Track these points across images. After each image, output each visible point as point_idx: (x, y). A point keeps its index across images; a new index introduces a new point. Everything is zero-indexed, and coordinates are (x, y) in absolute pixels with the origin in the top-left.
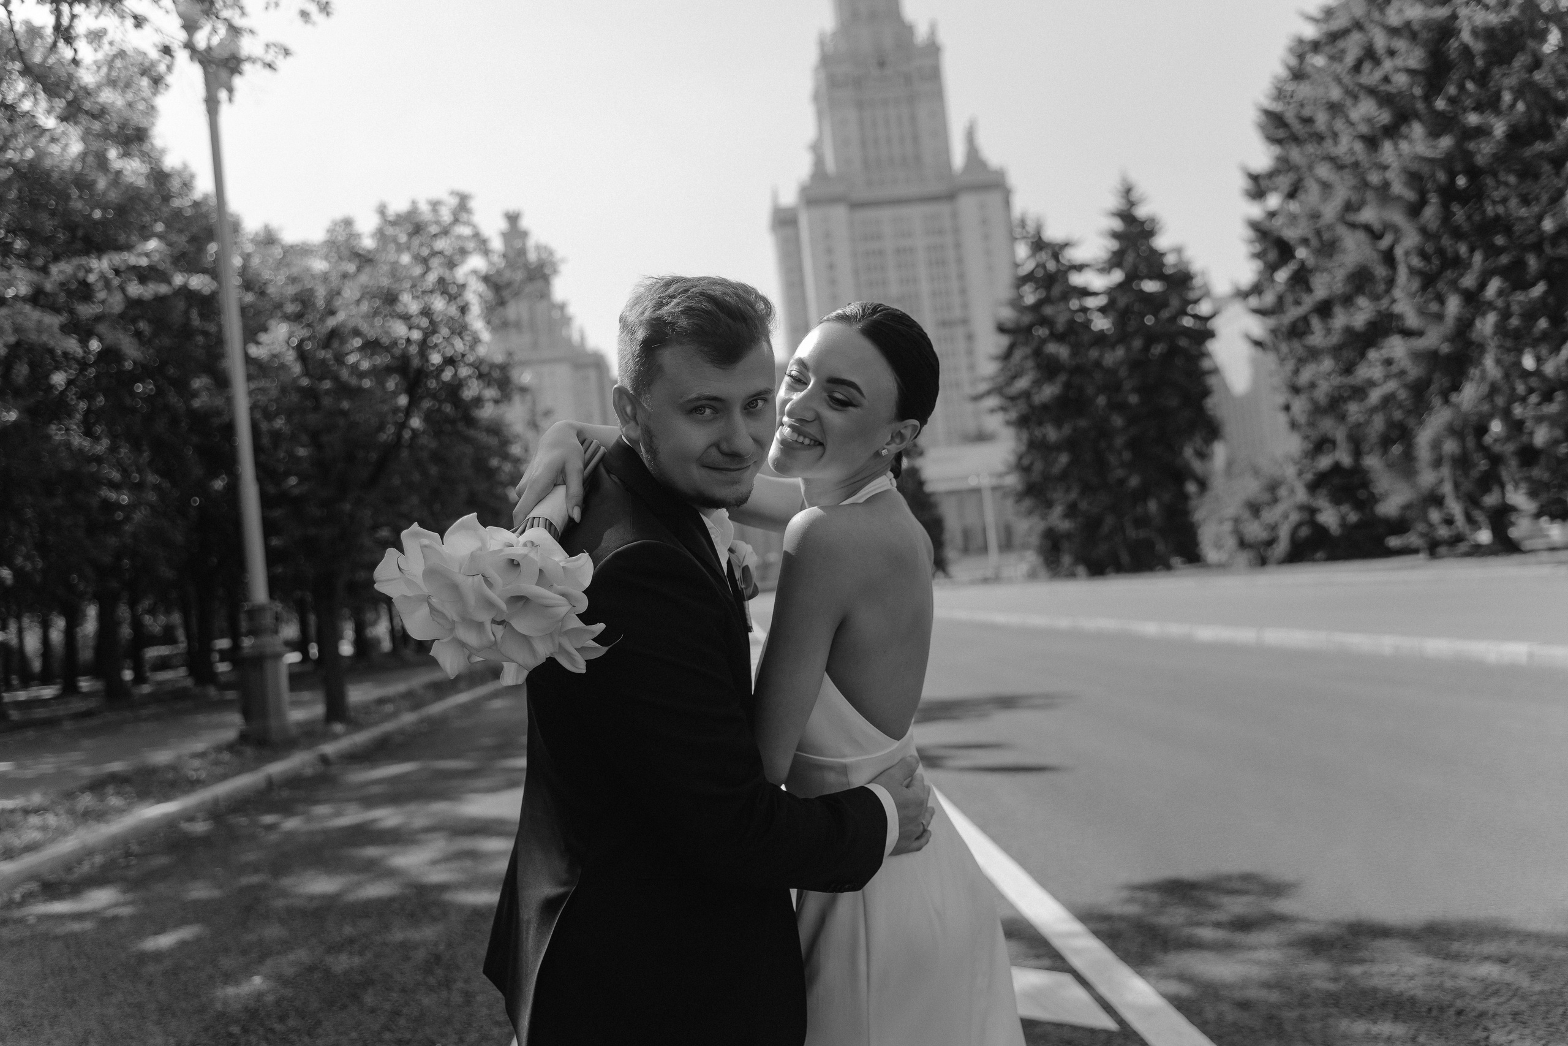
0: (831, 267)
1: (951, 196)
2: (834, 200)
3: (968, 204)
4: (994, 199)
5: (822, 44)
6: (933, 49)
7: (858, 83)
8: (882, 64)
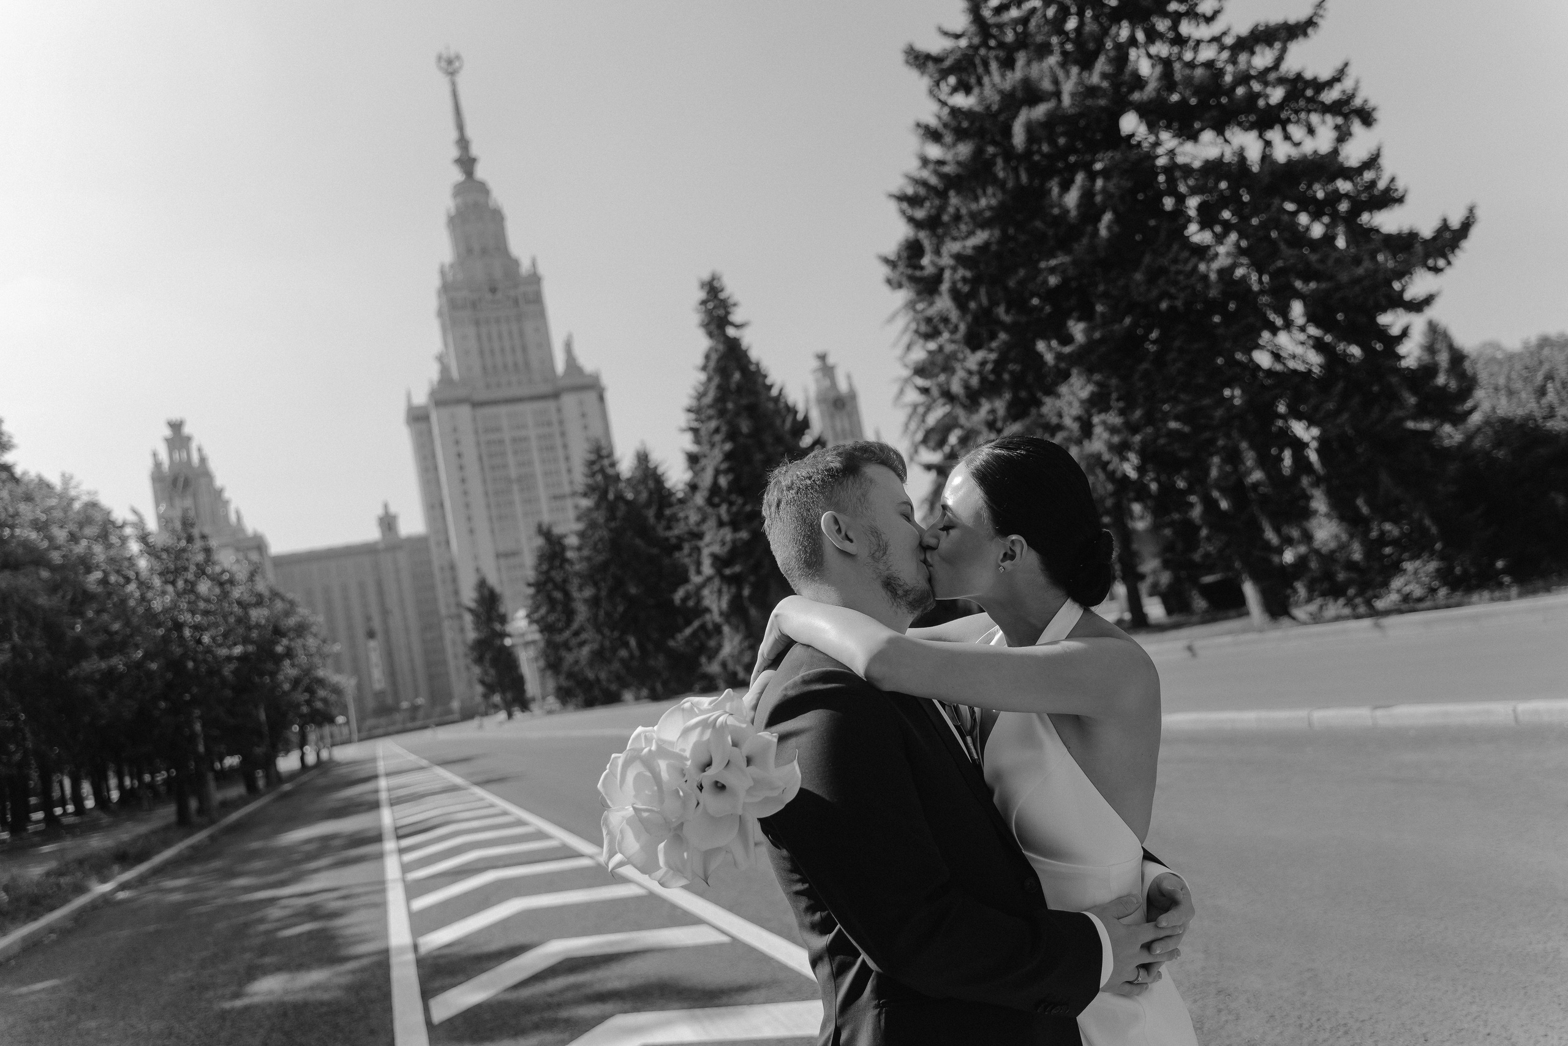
0: (459, 455)
1: (556, 395)
2: (459, 401)
3: (569, 401)
4: (591, 397)
5: (443, 273)
6: (535, 279)
7: (474, 305)
8: (493, 290)
